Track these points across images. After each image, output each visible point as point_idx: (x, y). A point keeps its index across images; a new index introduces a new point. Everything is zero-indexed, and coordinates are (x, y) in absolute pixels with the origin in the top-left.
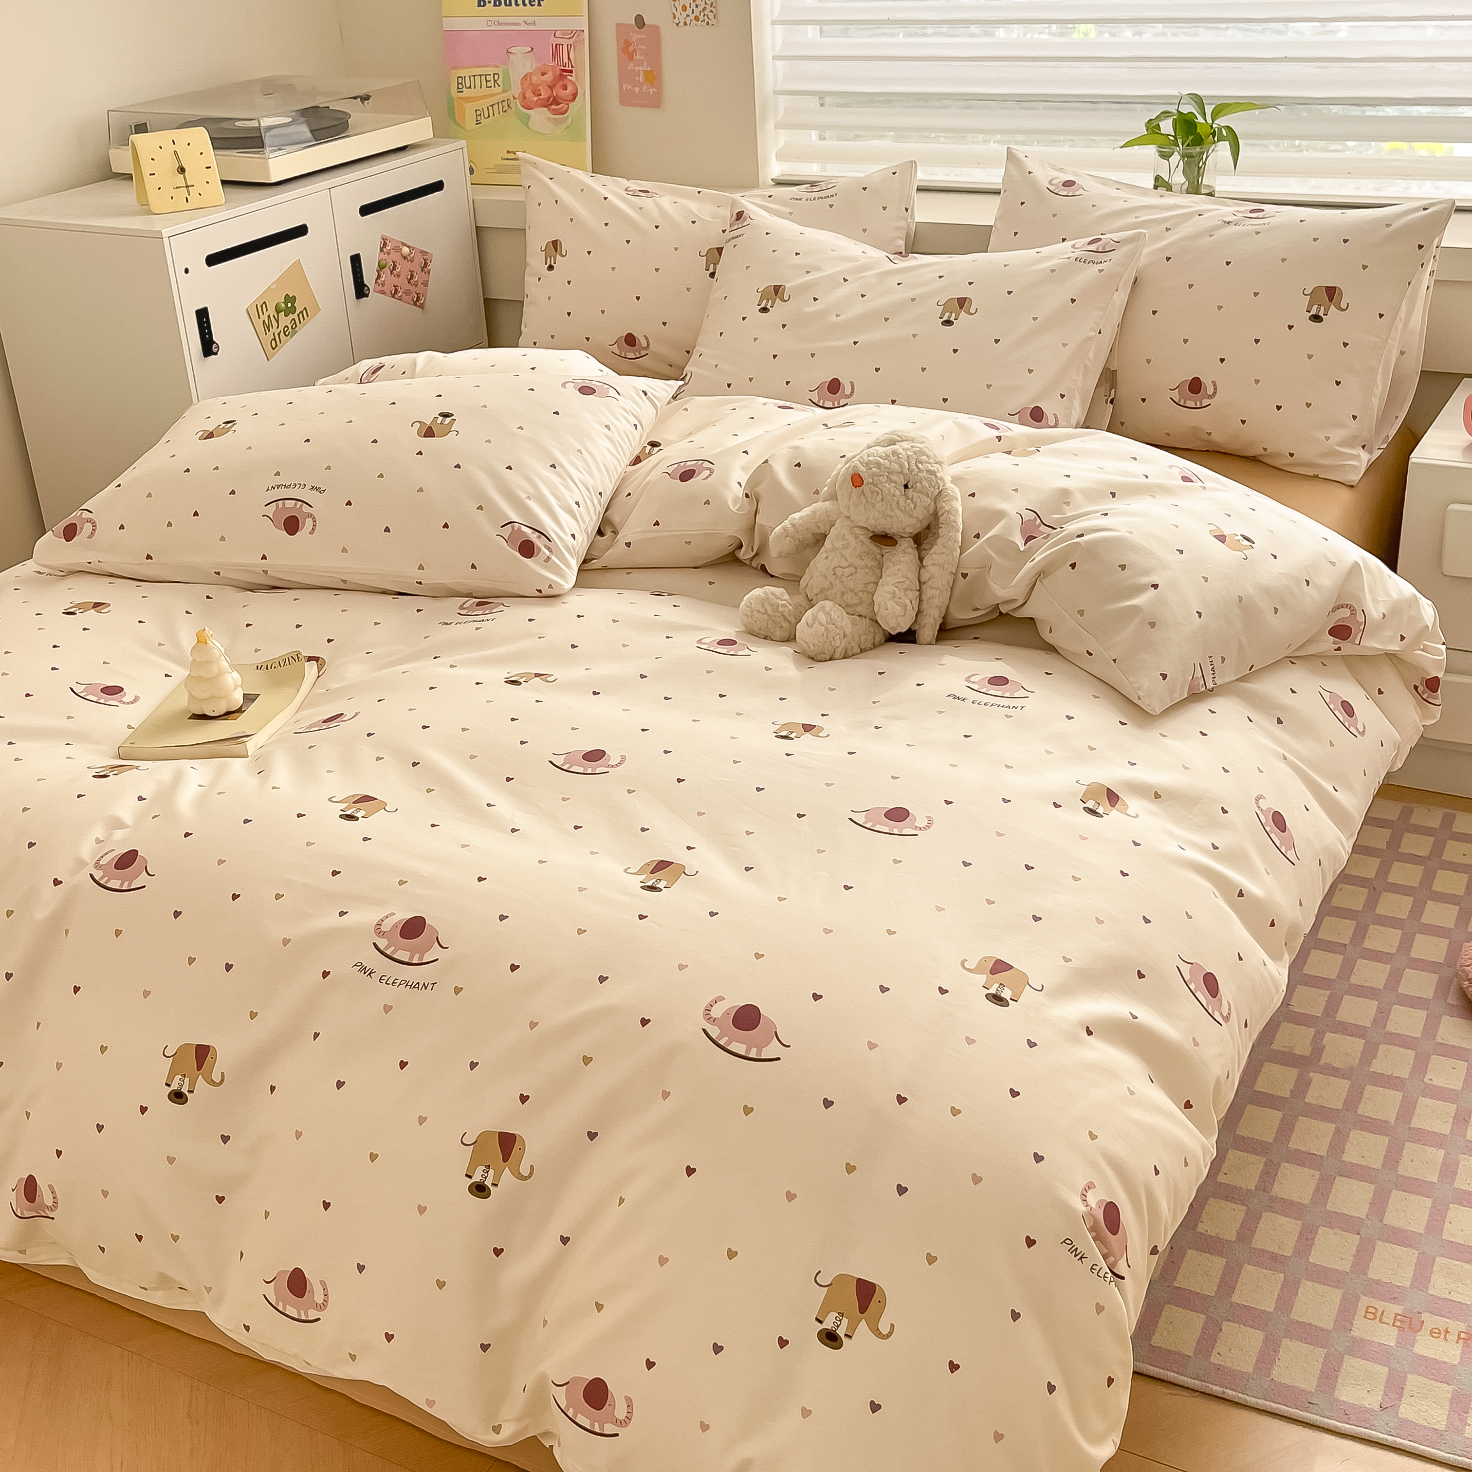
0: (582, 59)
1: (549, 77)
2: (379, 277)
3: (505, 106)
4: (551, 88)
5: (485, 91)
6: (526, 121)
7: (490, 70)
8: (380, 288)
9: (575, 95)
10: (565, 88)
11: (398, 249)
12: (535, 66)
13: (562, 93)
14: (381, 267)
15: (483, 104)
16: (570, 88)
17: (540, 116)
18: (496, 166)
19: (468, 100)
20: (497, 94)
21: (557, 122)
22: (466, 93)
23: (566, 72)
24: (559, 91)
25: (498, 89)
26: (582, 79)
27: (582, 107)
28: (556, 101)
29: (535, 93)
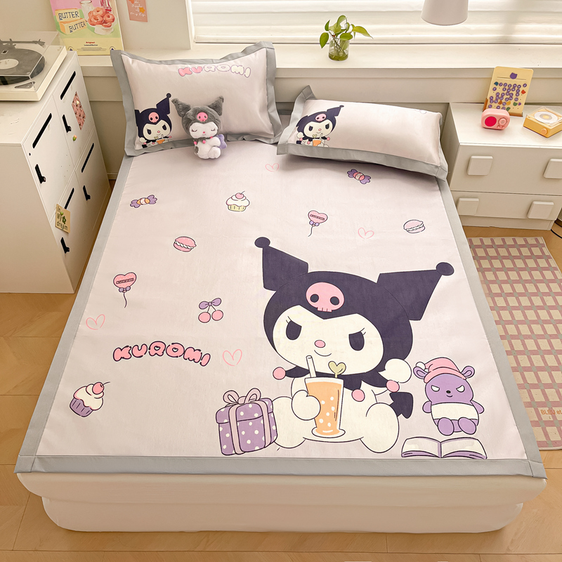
0: (113, 5)
1: (101, 13)
3: (82, 25)
4: (102, 17)
5: (72, 19)
6: (93, 30)
7: (74, 11)
9: (114, 20)
10: (109, 17)
12: (94, 8)
13: (108, 19)
15: (72, 24)
16: (111, 17)
17: (99, 28)
18: (82, 48)
19: (65, 23)
21: (107, 30)
22: (64, 20)
23: (108, 10)
24: (106, 18)
25: (79, 18)
26: (115, 13)
27: (116, 24)
28: (105, 22)
29: (95, 19)
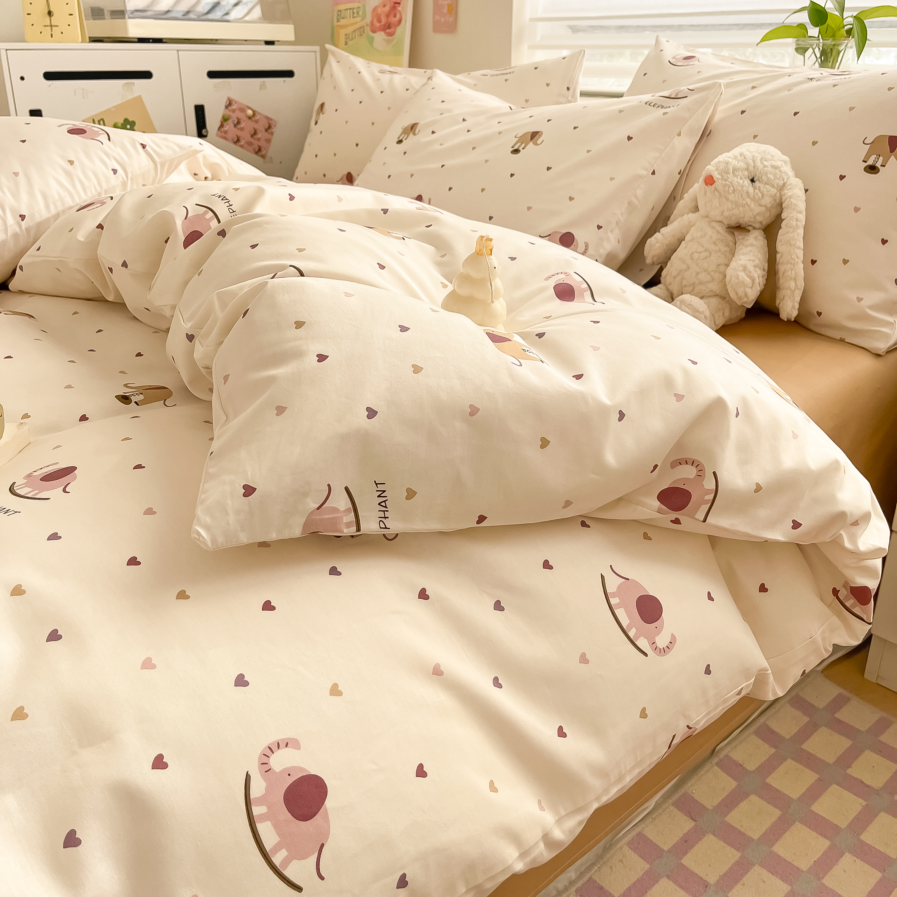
1: (387, 9)
2: (222, 126)
3: (362, 31)
4: (388, 16)
5: (352, 20)
6: (371, 41)
7: (356, 5)
8: (223, 134)
9: (400, 21)
10: (395, 16)
11: (243, 110)
13: (393, 20)
14: (225, 120)
15: (350, 30)
16: (398, 16)
17: (380, 36)
20: (357, 23)
21: (389, 42)
22: (343, 22)
23: (397, 4)
24: (391, 19)
25: (358, 19)
26: (407, 7)
27: (405, 28)
28: (389, 27)
29: (379, 21)
